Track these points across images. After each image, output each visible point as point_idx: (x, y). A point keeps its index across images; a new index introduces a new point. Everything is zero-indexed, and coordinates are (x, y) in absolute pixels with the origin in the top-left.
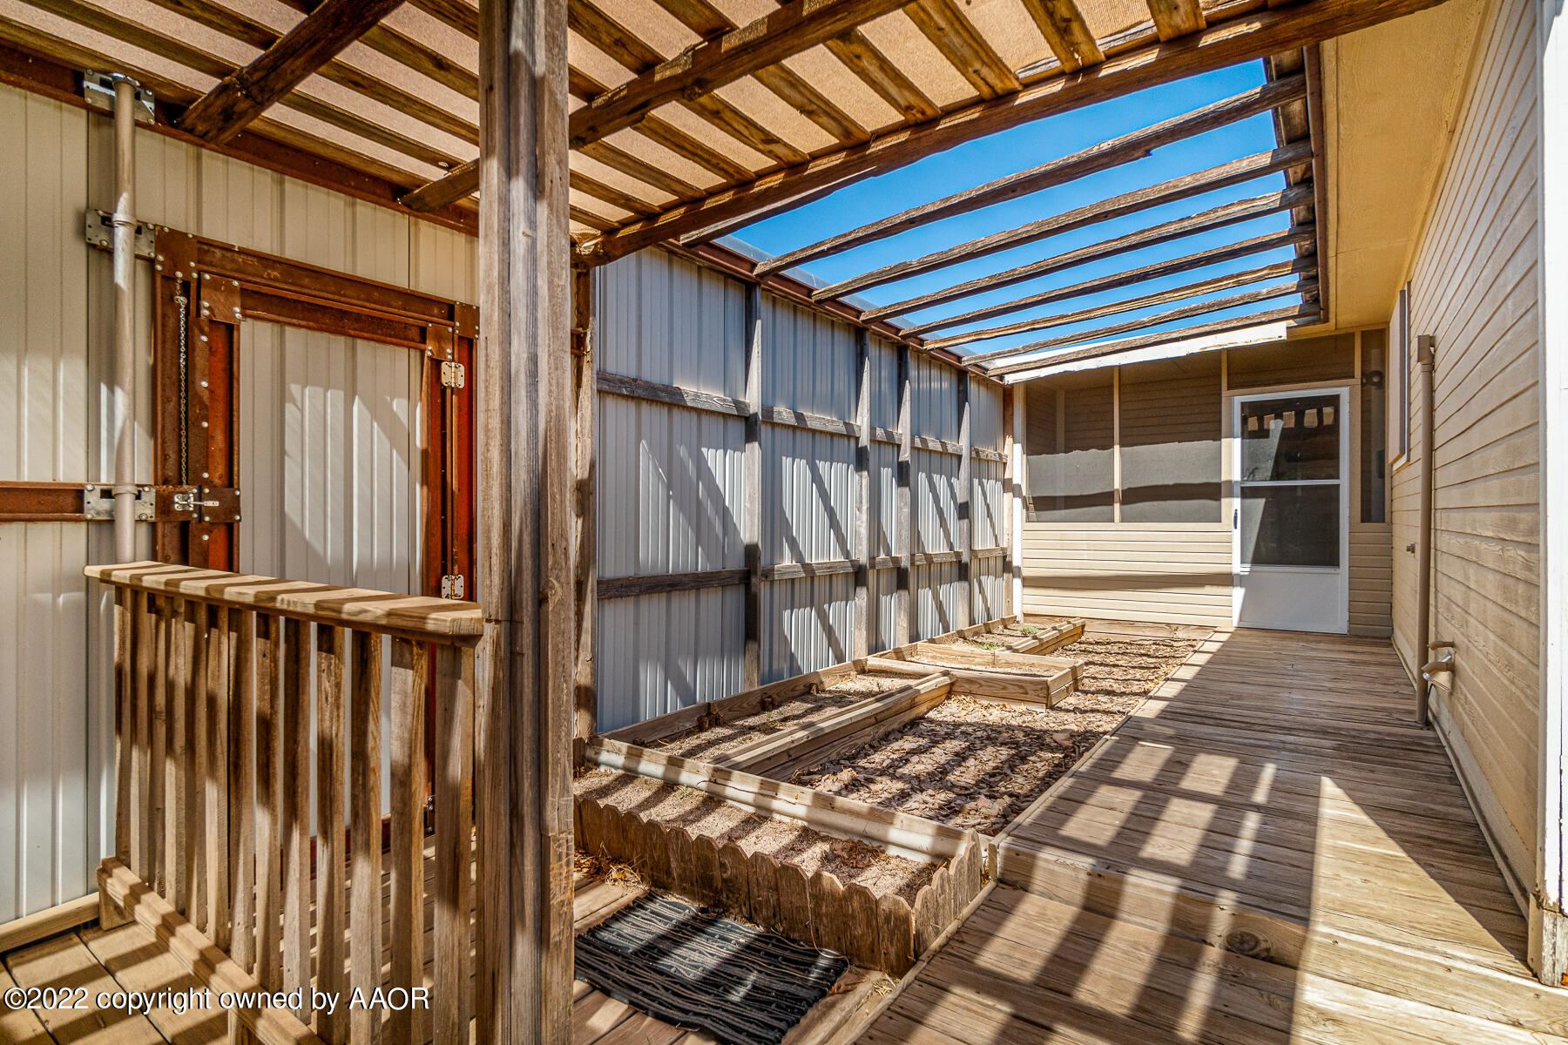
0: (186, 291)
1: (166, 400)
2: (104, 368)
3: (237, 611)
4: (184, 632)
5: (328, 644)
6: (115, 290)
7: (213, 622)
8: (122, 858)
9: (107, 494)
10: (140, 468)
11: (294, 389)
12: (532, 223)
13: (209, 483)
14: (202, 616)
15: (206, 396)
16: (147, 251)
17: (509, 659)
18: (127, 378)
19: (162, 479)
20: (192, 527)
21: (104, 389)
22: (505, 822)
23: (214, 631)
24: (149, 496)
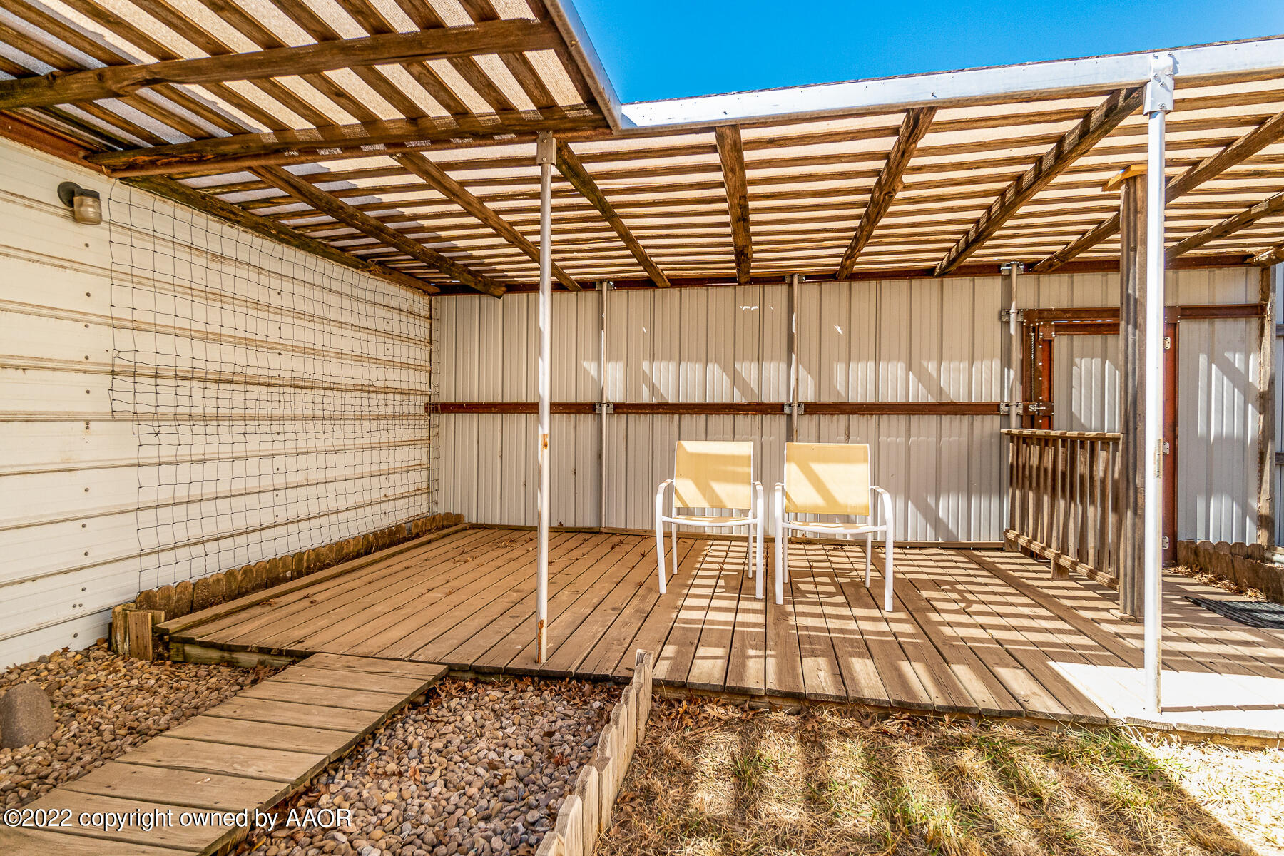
0: (1034, 331)
1: (1026, 371)
2: (1006, 362)
3: (1055, 439)
4: (1035, 450)
5: (1082, 447)
6: (1010, 336)
7: (1046, 444)
8: (1013, 527)
9: (1007, 405)
10: (1018, 397)
11: (1077, 360)
12: (1134, 335)
13: (1042, 401)
14: (1043, 443)
15: (1041, 368)
16: (1021, 319)
17: (1127, 443)
18: (1014, 366)
19: (1025, 400)
20: (1036, 418)
21: (1006, 369)
22: (1125, 483)
23: (1047, 448)
24: (1021, 406)
